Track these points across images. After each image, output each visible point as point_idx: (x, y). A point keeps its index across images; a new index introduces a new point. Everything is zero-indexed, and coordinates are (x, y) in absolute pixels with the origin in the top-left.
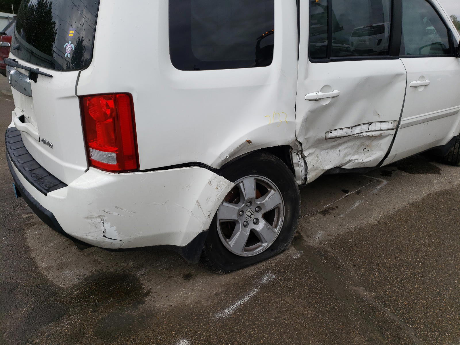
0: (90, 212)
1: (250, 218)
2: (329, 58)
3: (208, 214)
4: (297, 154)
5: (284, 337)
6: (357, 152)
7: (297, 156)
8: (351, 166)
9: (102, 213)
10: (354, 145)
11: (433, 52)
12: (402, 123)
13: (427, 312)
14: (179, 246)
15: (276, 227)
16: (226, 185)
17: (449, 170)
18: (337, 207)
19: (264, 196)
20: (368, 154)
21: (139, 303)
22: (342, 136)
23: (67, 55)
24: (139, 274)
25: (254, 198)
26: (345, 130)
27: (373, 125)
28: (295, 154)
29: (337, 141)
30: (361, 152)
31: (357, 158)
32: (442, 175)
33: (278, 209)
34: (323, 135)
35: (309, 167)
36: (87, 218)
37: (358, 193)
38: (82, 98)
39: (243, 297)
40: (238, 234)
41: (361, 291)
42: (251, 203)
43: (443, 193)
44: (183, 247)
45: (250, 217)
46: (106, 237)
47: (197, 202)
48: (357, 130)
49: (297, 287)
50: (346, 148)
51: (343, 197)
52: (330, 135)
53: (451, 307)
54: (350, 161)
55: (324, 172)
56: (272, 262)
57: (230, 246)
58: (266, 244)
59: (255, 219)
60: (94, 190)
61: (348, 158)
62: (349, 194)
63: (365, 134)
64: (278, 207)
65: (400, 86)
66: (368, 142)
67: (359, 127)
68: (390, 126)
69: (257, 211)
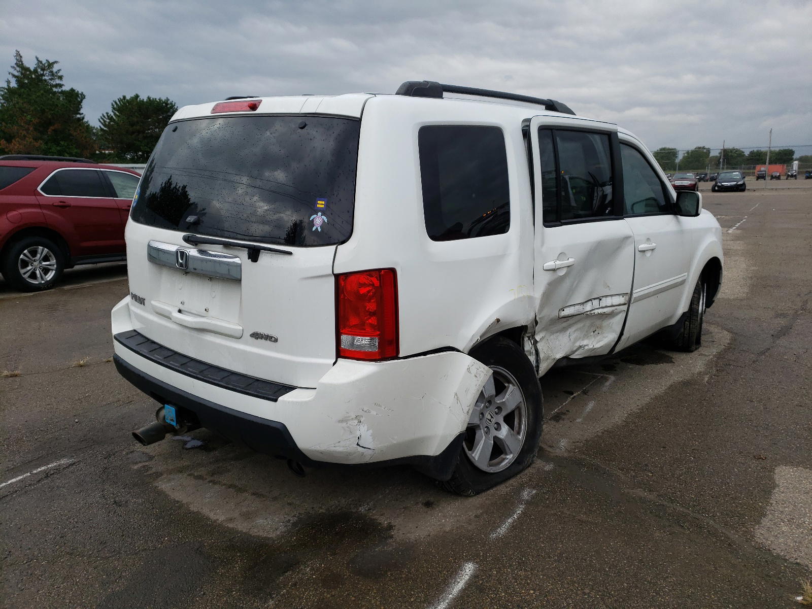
0: (347, 413)
1: (490, 423)
2: (560, 222)
3: (467, 409)
4: (529, 339)
5: (581, 544)
6: (586, 336)
7: (529, 341)
8: (581, 354)
9: (360, 413)
10: (584, 326)
11: (649, 209)
12: (634, 296)
13: (718, 501)
14: (431, 455)
15: (519, 433)
16: (485, 373)
17: (682, 357)
18: (568, 411)
19: (503, 393)
20: (599, 337)
21: (386, 538)
22: (575, 314)
23: (317, 228)
24: (362, 510)
25: (494, 395)
26: (577, 307)
27: (604, 299)
28: (527, 339)
29: (568, 322)
30: (591, 336)
31: (587, 343)
32: (676, 363)
33: (518, 409)
34: (555, 314)
35: (542, 355)
36: (341, 421)
37: (585, 392)
38: (337, 277)
39: (510, 516)
40: (482, 442)
41: (640, 492)
42: (490, 402)
43: (686, 384)
44: (436, 456)
45: (490, 420)
46: (360, 446)
47: (456, 394)
48: (588, 307)
49: (567, 498)
50: (575, 331)
51: (569, 399)
52: (563, 314)
53: (741, 493)
54: (580, 347)
55: (555, 361)
56: (524, 477)
57: (475, 459)
58: (512, 455)
59: (495, 424)
60: (353, 384)
61: (577, 344)
62: (574, 395)
63: (596, 311)
64: (518, 408)
65: (628, 251)
66: (598, 323)
67: (590, 303)
68: (621, 300)
69: (496, 414)
